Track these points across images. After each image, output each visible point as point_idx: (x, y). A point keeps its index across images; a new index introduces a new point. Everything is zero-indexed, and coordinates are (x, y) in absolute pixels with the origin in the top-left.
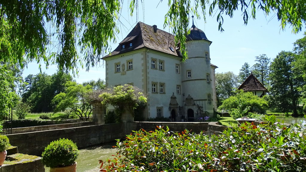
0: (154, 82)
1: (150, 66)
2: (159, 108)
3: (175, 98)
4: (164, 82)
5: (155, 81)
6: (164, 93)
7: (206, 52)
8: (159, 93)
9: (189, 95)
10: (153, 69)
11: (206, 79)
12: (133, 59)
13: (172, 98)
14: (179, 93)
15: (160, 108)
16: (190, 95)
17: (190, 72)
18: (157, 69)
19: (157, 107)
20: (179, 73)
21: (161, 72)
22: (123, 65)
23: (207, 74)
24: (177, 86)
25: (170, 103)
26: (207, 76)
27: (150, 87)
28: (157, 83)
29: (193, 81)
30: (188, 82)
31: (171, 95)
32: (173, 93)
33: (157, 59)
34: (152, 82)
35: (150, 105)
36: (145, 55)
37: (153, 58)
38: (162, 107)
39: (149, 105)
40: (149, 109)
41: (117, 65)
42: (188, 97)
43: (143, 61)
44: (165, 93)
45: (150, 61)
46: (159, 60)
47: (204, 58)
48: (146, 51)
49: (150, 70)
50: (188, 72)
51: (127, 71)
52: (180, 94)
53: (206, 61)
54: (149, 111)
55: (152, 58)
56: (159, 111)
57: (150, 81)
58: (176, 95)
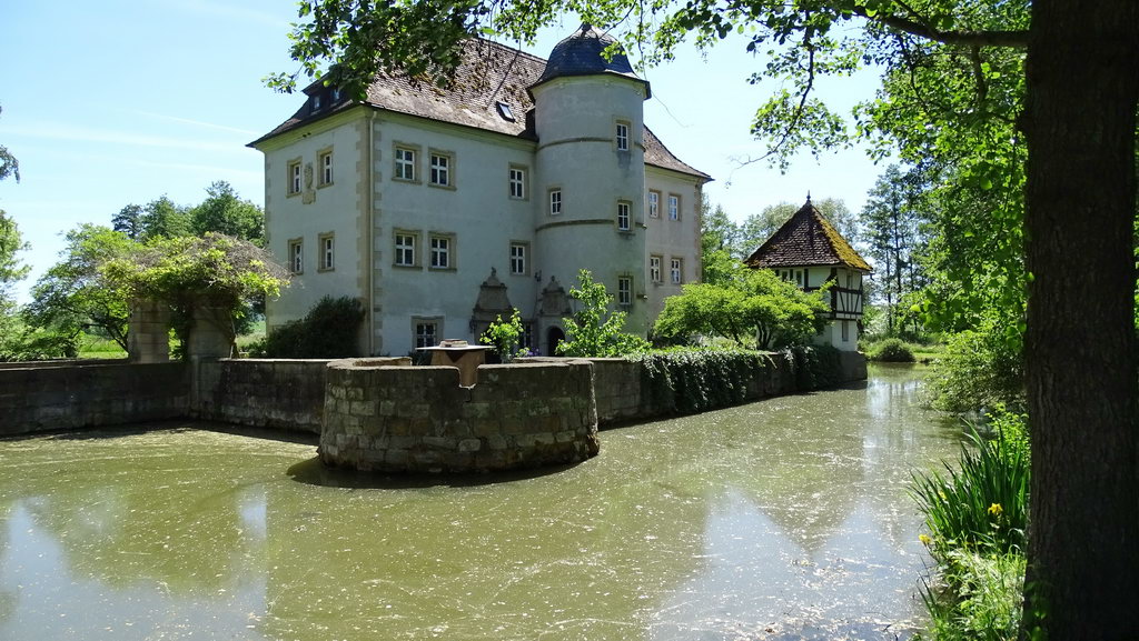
0: (404, 228)
1: (387, 171)
2: (425, 322)
3: (502, 287)
4: (451, 229)
5: (408, 224)
6: (453, 270)
7: (618, 121)
8: (425, 270)
9: (553, 278)
10: (405, 182)
11: (612, 222)
12: (332, 146)
13: (485, 286)
14: (521, 270)
15: (429, 322)
16: (556, 280)
17: (559, 194)
18: (421, 184)
19: (414, 318)
20: (527, 199)
21: (439, 194)
22: (310, 167)
23: (619, 201)
24: (513, 243)
25: (477, 306)
26: (622, 210)
27: (386, 245)
28: (420, 231)
29: (568, 227)
30: (552, 229)
31: (484, 276)
32: (494, 271)
33: (419, 146)
34: (395, 228)
35: (384, 309)
36: (365, 131)
37: (399, 142)
38: (441, 318)
39: (377, 310)
40: (379, 325)
41: (294, 168)
42: (550, 284)
43: (359, 152)
44: (455, 270)
45: (388, 154)
46: (430, 149)
47: (611, 141)
48: (368, 118)
49: (386, 184)
50: (554, 195)
51: (318, 188)
52: (528, 274)
53: (619, 154)
54: (380, 332)
55: (394, 142)
56: (428, 333)
57: (387, 224)
58: (504, 276)
